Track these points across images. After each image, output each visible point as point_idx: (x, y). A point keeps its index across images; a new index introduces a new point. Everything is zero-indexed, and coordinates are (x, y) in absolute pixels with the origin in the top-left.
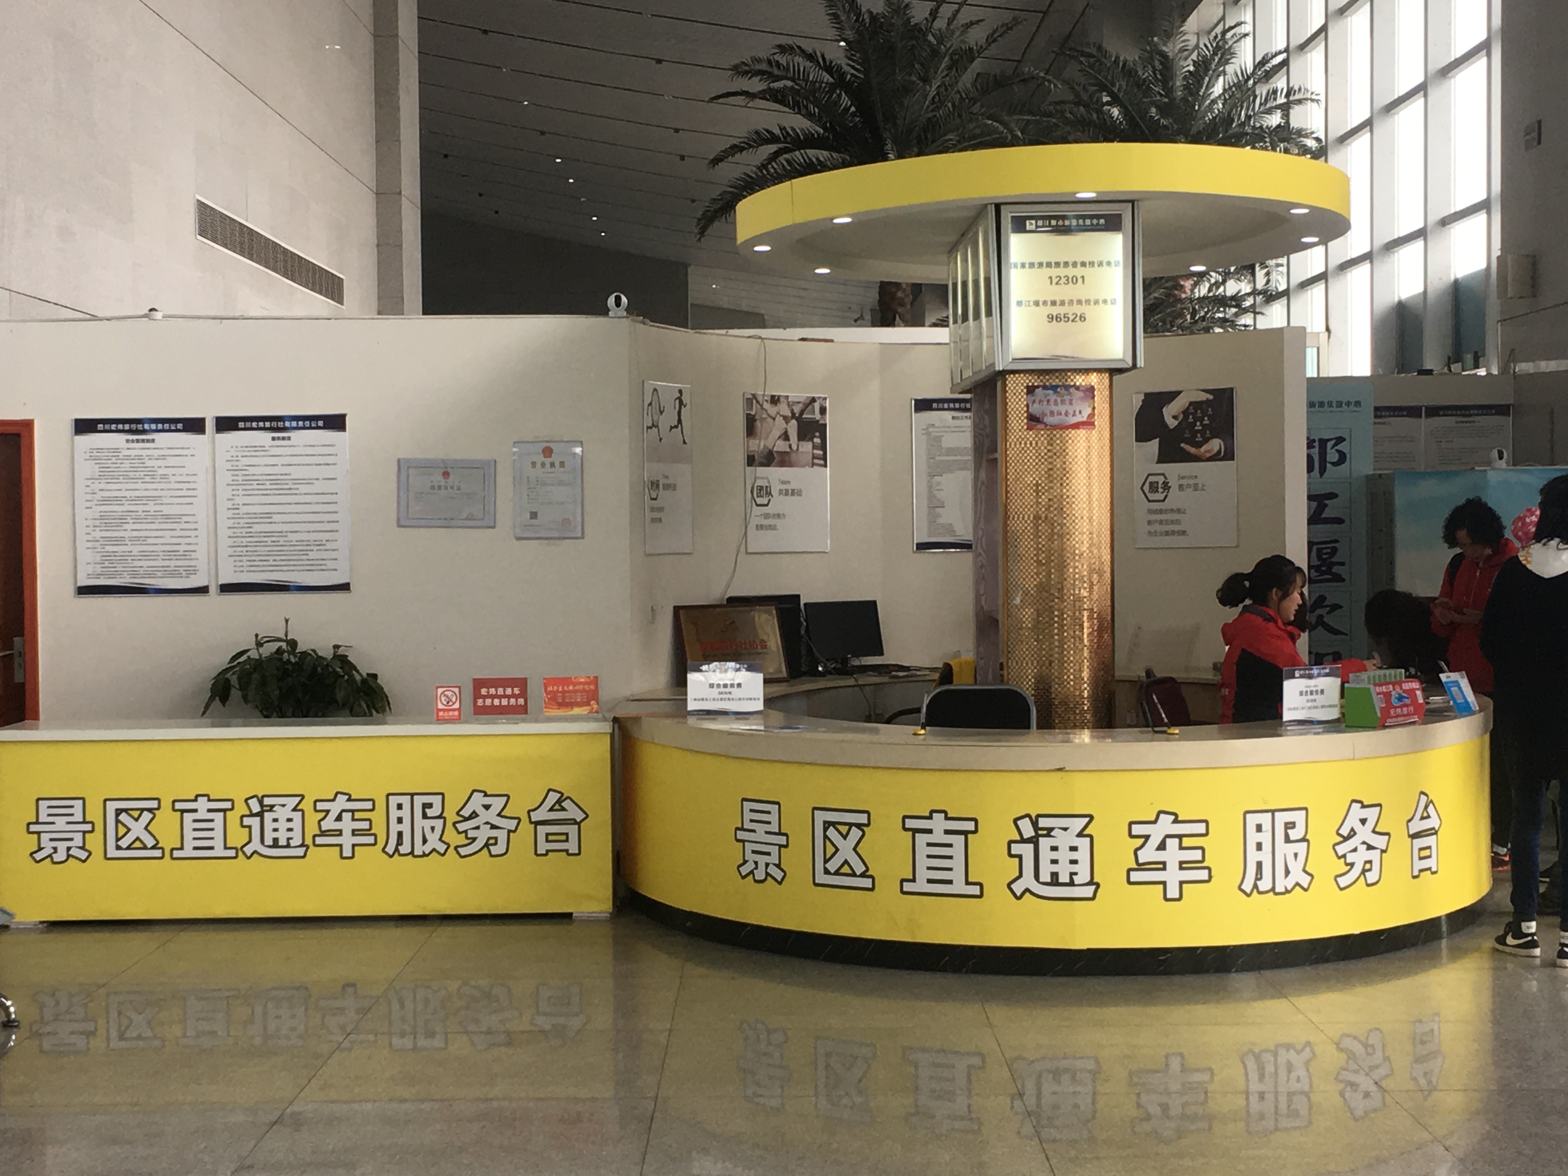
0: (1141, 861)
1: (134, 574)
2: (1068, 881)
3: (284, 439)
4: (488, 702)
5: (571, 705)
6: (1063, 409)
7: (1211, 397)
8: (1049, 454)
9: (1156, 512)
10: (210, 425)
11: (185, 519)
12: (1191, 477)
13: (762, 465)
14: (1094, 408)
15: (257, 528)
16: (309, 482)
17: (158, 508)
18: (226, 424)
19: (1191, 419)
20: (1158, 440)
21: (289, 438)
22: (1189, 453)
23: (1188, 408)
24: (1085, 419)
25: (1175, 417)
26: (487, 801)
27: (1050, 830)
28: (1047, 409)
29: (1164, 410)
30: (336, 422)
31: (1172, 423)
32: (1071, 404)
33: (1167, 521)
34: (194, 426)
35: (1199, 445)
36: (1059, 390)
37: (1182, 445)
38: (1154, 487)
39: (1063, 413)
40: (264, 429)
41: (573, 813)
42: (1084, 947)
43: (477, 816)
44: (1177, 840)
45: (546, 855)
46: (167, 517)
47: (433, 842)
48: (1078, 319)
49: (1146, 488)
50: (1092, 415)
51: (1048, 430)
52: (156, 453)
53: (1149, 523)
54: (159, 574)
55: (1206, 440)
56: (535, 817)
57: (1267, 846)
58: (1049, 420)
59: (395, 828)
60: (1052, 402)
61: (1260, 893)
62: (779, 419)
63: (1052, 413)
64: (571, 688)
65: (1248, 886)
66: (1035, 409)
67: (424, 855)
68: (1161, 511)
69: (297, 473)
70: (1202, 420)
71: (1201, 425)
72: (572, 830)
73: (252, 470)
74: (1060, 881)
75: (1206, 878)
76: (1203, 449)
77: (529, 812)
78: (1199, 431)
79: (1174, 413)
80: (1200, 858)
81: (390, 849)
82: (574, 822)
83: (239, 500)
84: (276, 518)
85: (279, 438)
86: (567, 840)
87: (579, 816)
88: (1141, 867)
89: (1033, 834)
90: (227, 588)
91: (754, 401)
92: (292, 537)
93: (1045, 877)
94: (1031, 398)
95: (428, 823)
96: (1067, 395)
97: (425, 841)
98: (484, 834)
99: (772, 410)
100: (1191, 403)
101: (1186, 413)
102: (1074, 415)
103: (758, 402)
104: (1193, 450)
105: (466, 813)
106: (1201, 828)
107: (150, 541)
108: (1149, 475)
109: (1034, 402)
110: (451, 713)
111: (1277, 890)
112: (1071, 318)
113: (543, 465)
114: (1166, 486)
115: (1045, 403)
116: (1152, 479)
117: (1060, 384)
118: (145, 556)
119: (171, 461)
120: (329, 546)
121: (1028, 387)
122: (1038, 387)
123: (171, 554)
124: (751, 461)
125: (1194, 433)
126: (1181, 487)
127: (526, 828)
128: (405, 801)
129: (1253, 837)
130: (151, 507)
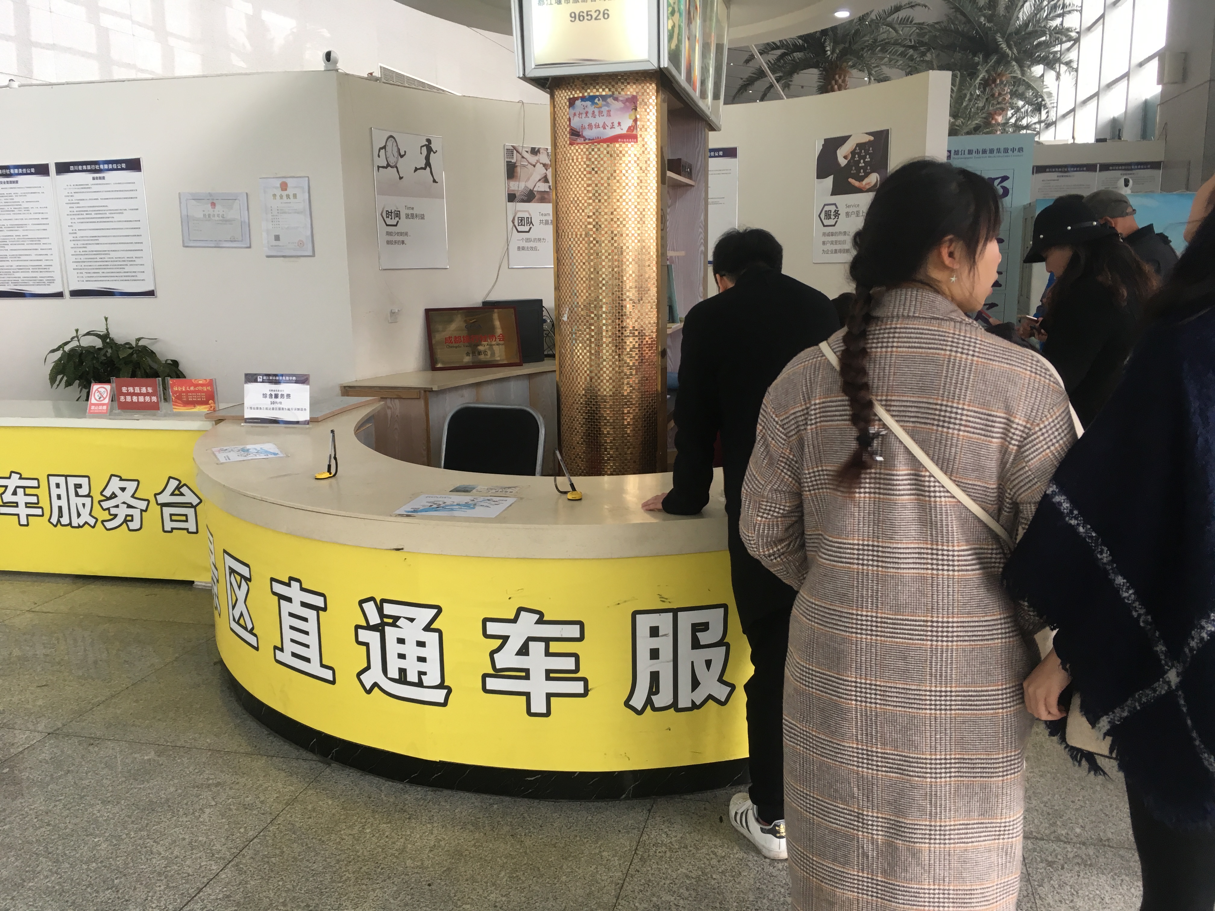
0: (498, 667)
1: (16, 283)
2: (416, 680)
3: (100, 178)
4: (129, 399)
5: (194, 403)
6: (600, 120)
7: (872, 138)
8: (588, 169)
9: (828, 235)
10: (52, 169)
11: (43, 241)
12: (855, 206)
13: (523, 201)
14: (636, 120)
15: (90, 248)
16: (120, 212)
17: (25, 233)
18: (63, 168)
19: (857, 159)
20: (832, 176)
21: (104, 178)
22: (854, 186)
23: (855, 149)
24: (624, 131)
25: (845, 157)
26: (123, 484)
27: (397, 618)
28: (586, 121)
29: (838, 151)
30: (134, 165)
31: (843, 162)
32: (609, 115)
33: (836, 242)
34: (42, 170)
35: (861, 179)
36: (596, 101)
37: (850, 180)
38: (828, 215)
39: (601, 125)
40: (87, 171)
41: (189, 498)
42: (437, 759)
43: (116, 496)
44: (542, 645)
45: (171, 532)
46: (32, 239)
47: (85, 517)
48: (601, 16)
49: (823, 216)
50: (633, 127)
51: (587, 144)
52: (19, 191)
53: (824, 243)
54: (31, 283)
55: (867, 175)
56: (162, 499)
57: (666, 653)
58: (587, 133)
59: (56, 503)
60: (590, 115)
61: (654, 709)
62: (539, 166)
63: (590, 126)
64: (192, 388)
65: (638, 701)
66: (576, 123)
67: (79, 527)
68: (832, 234)
69: (113, 205)
70: (864, 158)
71: (864, 162)
72: (190, 512)
73: (82, 204)
74: (408, 680)
75: (582, 691)
76: (864, 182)
77: (156, 495)
78: (862, 168)
79: (844, 154)
80: (573, 667)
81: (54, 520)
82: (189, 505)
83: (77, 226)
84: (101, 240)
85: (97, 178)
86: (186, 521)
87: (195, 501)
88: (499, 673)
89: (379, 621)
90: (75, 294)
91: (515, 152)
92: (113, 254)
93: (394, 673)
94: (572, 111)
95: (81, 500)
96: (605, 105)
97: (79, 515)
98: (122, 512)
99: (533, 159)
100: (858, 145)
101: (853, 153)
102: (613, 127)
103: (518, 152)
104: (856, 183)
105: (108, 493)
106: (574, 631)
107: (23, 258)
108: (825, 205)
109: (575, 114)
110: (100, 407)
111: (681, 705)
112: (594, 15)
113: (281, 197)
114: (837, 214)
115: (584, 115)
116: (827, 208)
117: (598, 94)
118: (20, 268)
119: (30, 197)
120: (138, 261)
121: (570, 99)
122: (577, 99)
123: (37, 269)
124: (512, 198)
125: (858, 169)
126: (847, 214)
127: (154, 509)
128: (61, 481)
129: (645, 643)
130: (21, 233)
